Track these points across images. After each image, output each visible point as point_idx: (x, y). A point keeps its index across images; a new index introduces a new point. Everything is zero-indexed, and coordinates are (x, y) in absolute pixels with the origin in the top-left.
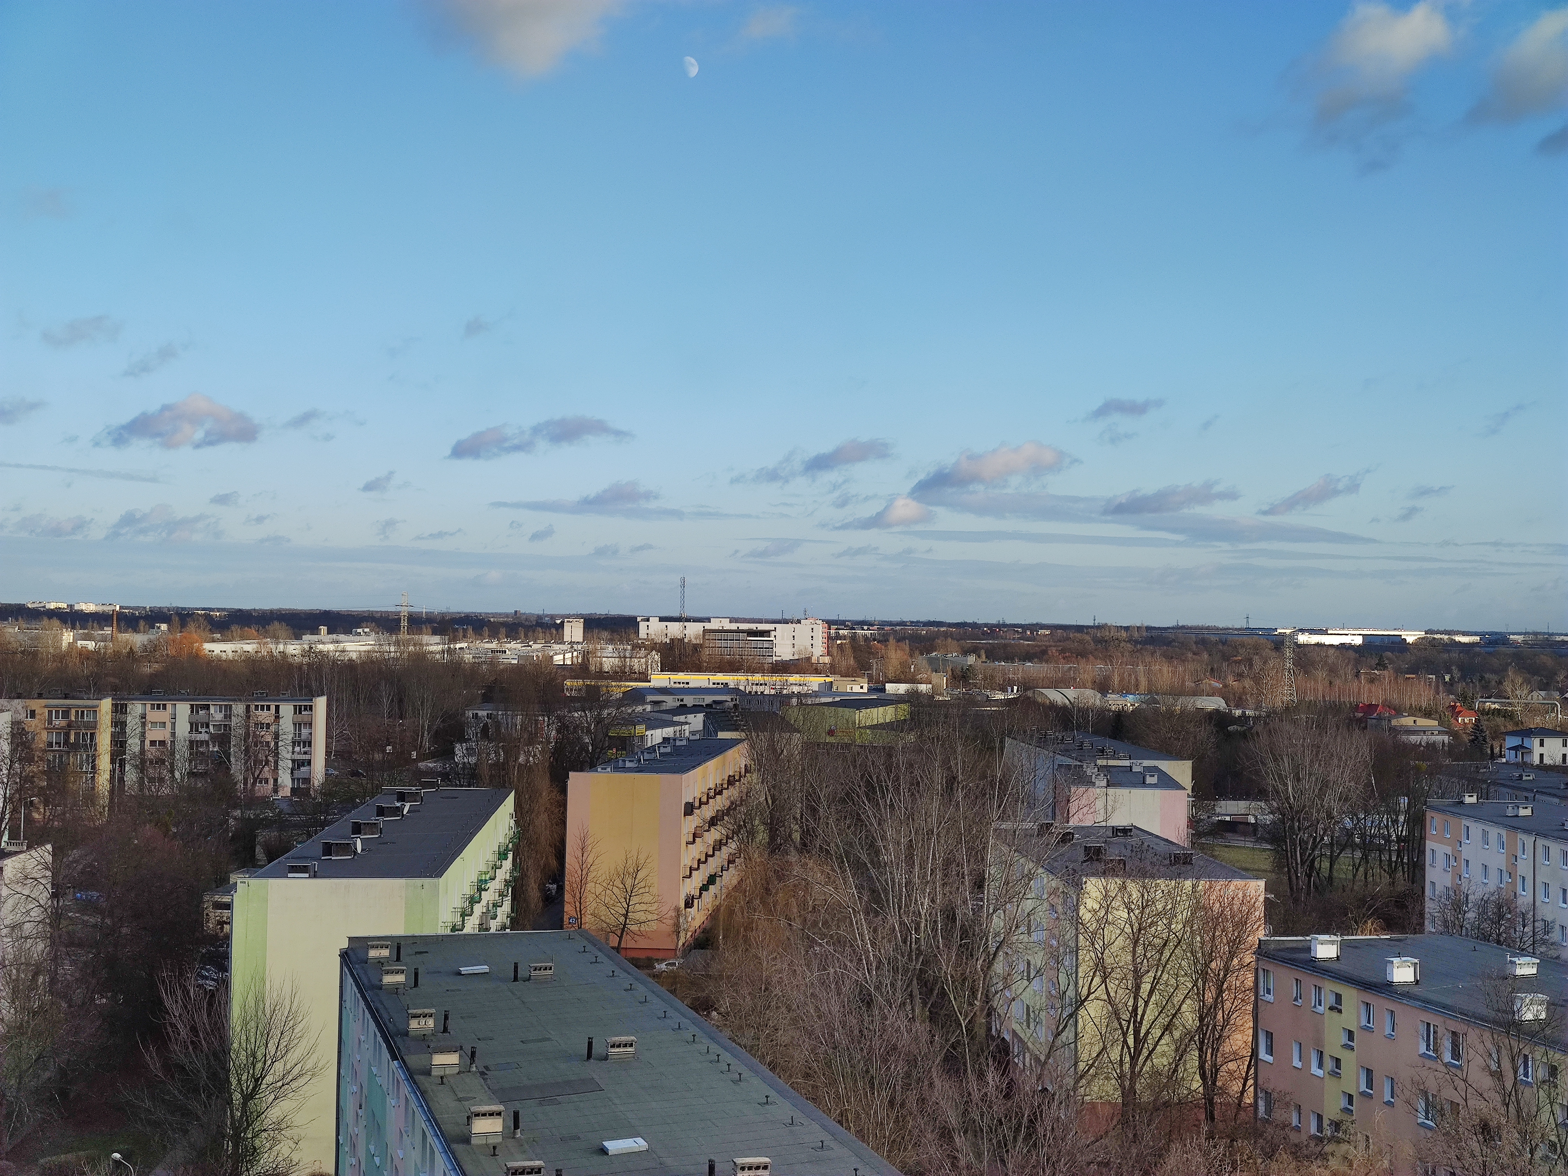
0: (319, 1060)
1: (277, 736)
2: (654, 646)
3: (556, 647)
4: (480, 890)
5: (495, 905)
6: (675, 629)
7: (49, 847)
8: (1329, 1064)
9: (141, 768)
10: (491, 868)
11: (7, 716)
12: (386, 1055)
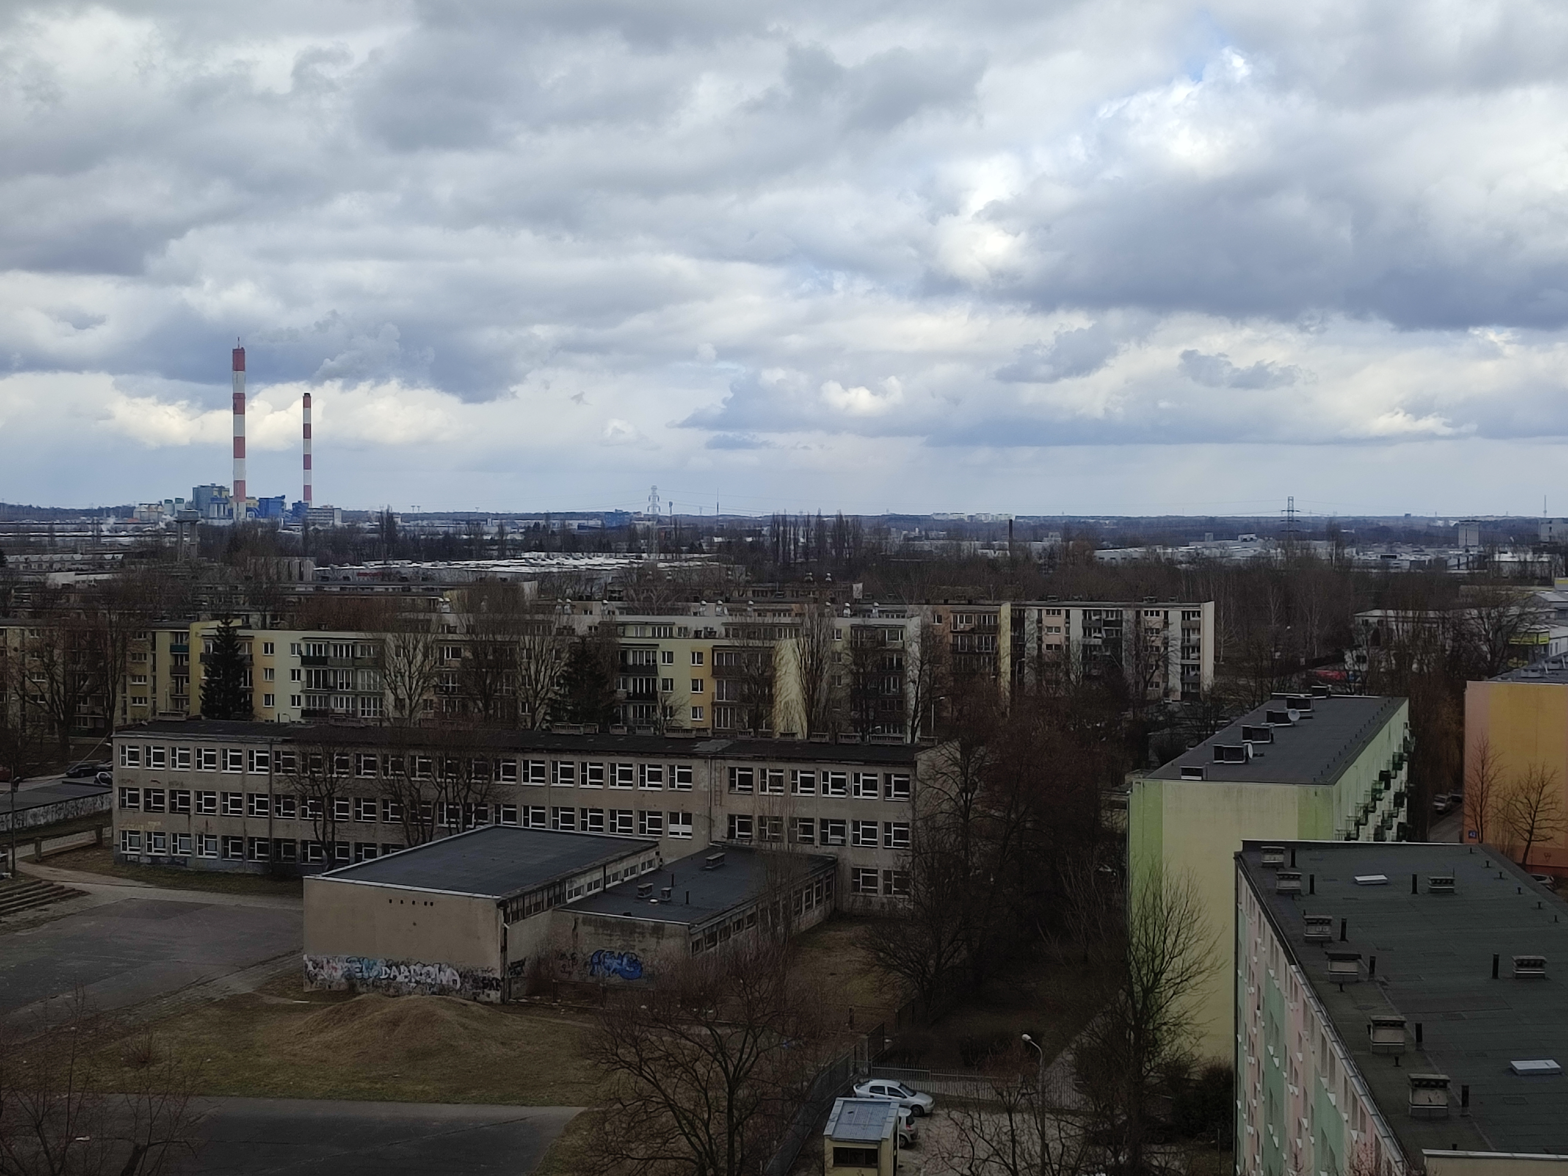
0: (1216, 959)
1: (1166, 642)
2: (1557, 549)
3: (1451, 552)
4: (1374, 799)
5: (1391, 816)
7: (957, 744)
9: (1039, 670)
10: (1385, 777)
11: (916, 621)
12: (1283, 959)
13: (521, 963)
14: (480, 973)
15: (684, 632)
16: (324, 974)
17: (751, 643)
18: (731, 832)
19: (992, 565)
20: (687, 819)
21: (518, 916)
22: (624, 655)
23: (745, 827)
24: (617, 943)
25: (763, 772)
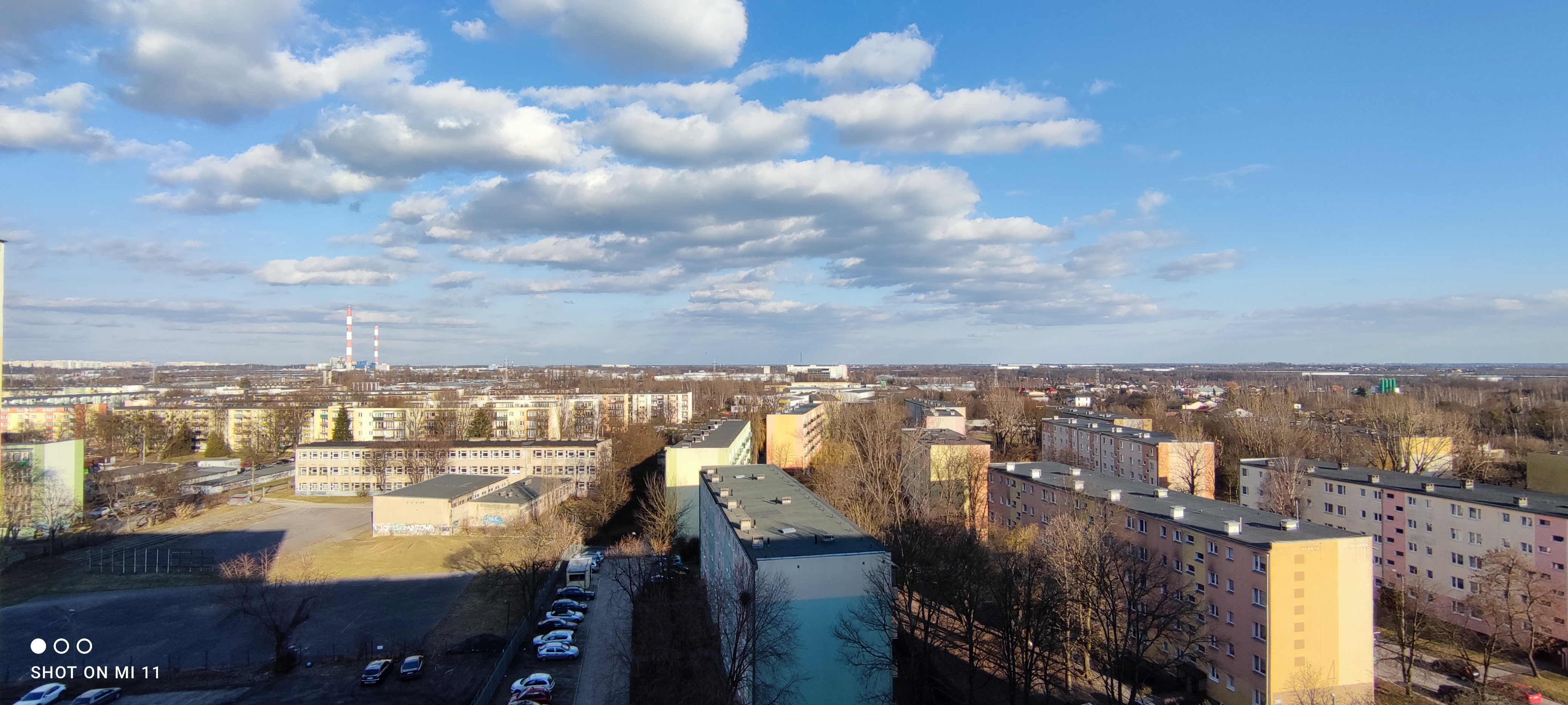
1: (677, 405)
2: (791, 374)
3: (762, 375)
4: (741, 452)
5: (746, 457)
6: (799, 369)
7: (610, 440)
8: (1012, 503)
9: (637, 415)
10: (744, 445)
11: (597, 400)
12: (714, 503)
13: (457, 521)
14: (442, 526)
15: (517, 405)
16: (381, 530)
17: (541, 408)
18: (534, 473)
19: (622, 381)
20: (519, 468)
21: (455, 505)
22: (496, 413)
23: (539, 470)
24: (493, 512)
25: (545, 452)
